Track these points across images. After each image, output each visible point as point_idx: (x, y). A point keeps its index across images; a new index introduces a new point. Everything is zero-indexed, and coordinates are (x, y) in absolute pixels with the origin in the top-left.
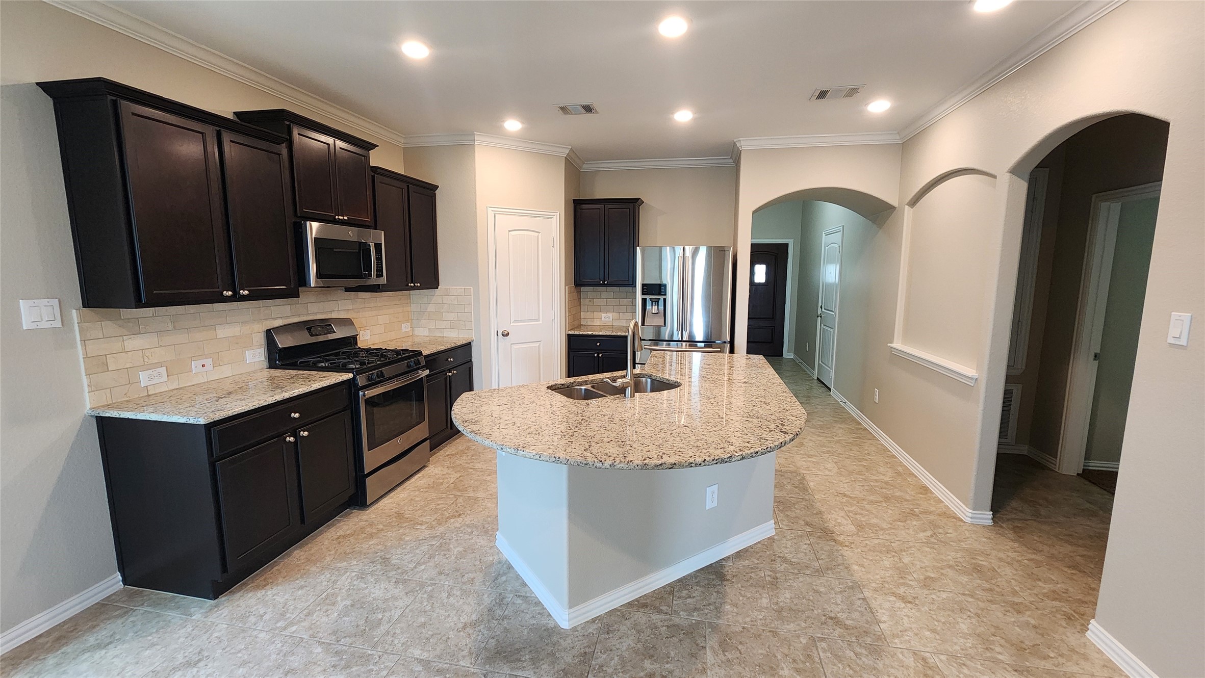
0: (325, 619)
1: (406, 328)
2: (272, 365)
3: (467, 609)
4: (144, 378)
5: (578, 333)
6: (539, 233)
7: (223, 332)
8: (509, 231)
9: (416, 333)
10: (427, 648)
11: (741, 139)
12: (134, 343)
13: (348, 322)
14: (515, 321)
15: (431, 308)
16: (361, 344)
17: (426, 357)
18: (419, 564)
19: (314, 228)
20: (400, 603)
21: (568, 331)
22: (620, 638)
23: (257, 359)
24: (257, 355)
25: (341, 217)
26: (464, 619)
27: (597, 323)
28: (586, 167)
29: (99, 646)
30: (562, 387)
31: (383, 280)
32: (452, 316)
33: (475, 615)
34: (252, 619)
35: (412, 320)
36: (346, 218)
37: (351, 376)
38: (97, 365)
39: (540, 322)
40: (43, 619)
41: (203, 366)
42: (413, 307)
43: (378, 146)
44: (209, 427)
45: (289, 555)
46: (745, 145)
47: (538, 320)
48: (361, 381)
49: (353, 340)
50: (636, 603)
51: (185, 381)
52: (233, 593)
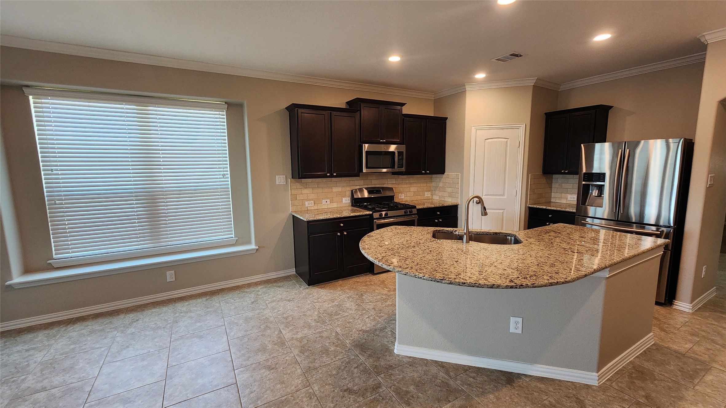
0: (326, 305)
1: (427, 194)
2: (352, 206)
3: (369, 325)
4: (307, 203)
5: (536, 207)
6: (508, 139)
7: (335, 190)
8: (485, 140)
9: (434, 198)
10: (342, 330)
11: (704, 34)
12: (305, 191)
13: (391, 189)
14: (486, 195)
15: (441, 185)
16: (396, 200)
17: (418, 210)
18: (370, 302)
19: (366, 147)
20: (350, 312)
21: (529, 205)
22: (413, 371)
23: (347, 202)
24: (347, 201)
25: (382, 141)
26: (364, 328)
27: (564, 201)
28: (563, 88)
29: (279, 287)
30: (447, 232)
31: (403, 169)
32: (449, 190)
33: (368, 329)
34: (311, 296)
35: (432, 191)
36: (385, 141)
37: (371, 213)
38: (294, 197)
39: (505, 197)
40: (275, 274)
41: (326, 202)
42: (433, 184)
43: (406, 104)
44: (309, 222)
45: (337, 281)
46: (710, 38)
47: (503, 195)
48: (376, 215)
49: (392, 198)
50: (440, 363)
51: (320, 207)
52: (314, 286)
